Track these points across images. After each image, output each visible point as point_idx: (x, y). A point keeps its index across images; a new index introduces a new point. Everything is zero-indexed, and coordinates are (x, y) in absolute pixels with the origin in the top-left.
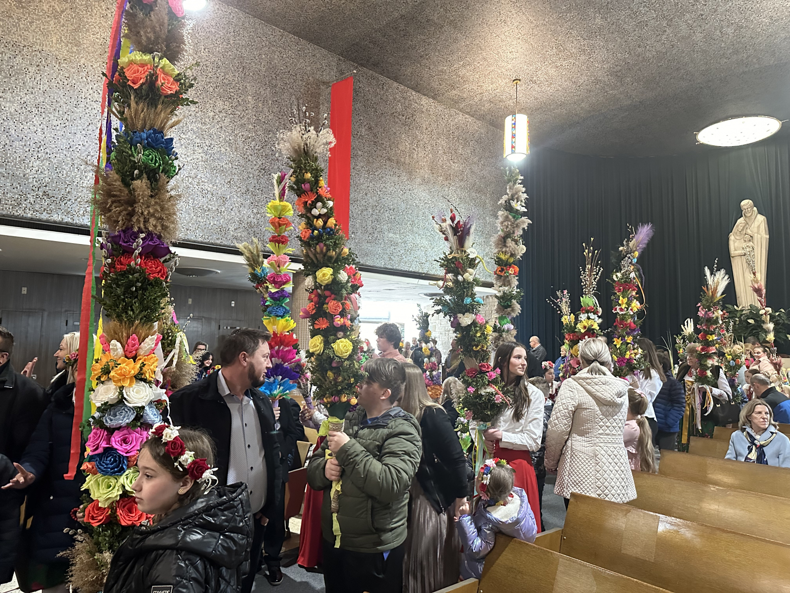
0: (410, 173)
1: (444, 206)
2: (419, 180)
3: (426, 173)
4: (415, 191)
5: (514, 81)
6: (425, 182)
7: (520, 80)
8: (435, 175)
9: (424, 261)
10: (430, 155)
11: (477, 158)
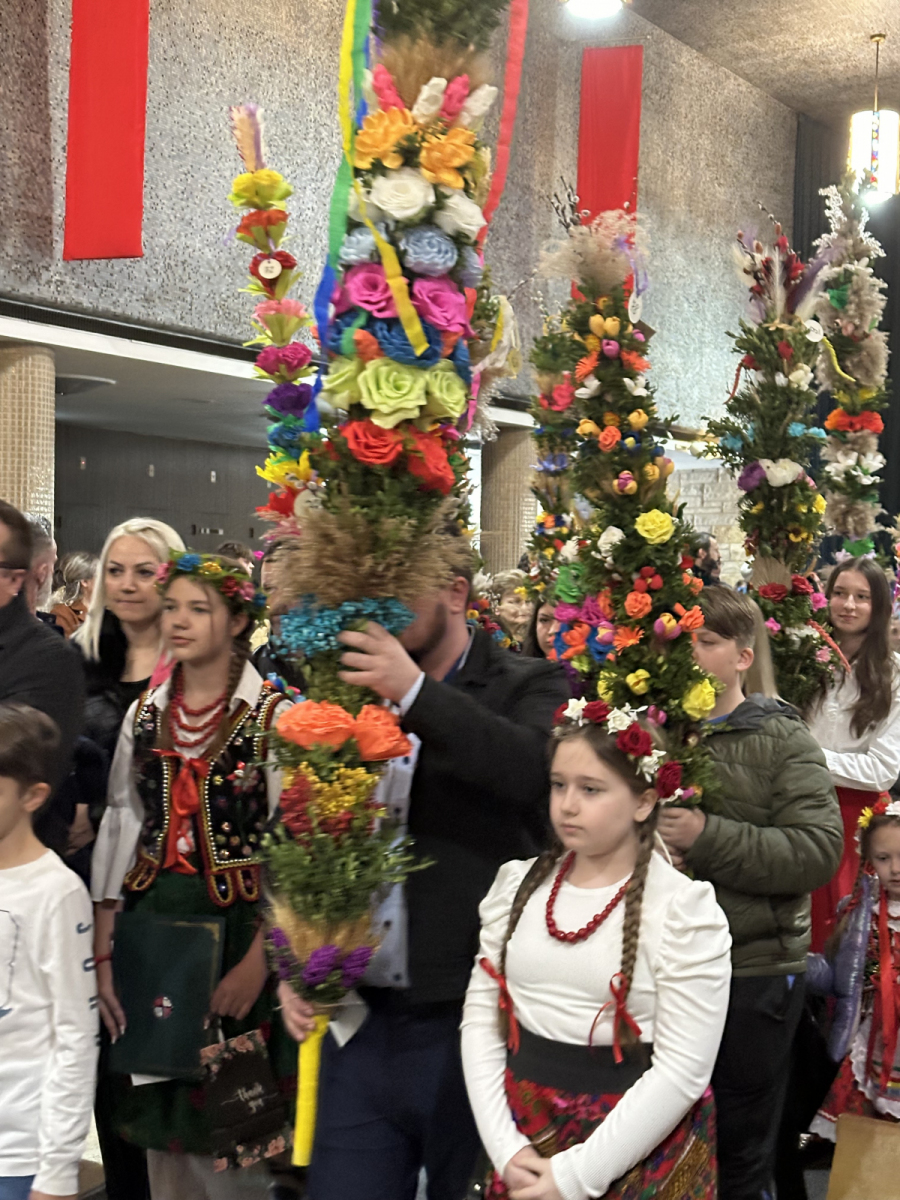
0: (661, 214)
1: (703, 282)
2: (671, 229)
3: (680, 210)
4: (667, 253)
5: (872, 37)
6: (681, 231)
7: (884, 36)
8: (693, 216)
9: (674, 401)
10: (689, 174)
11: (750, 172)
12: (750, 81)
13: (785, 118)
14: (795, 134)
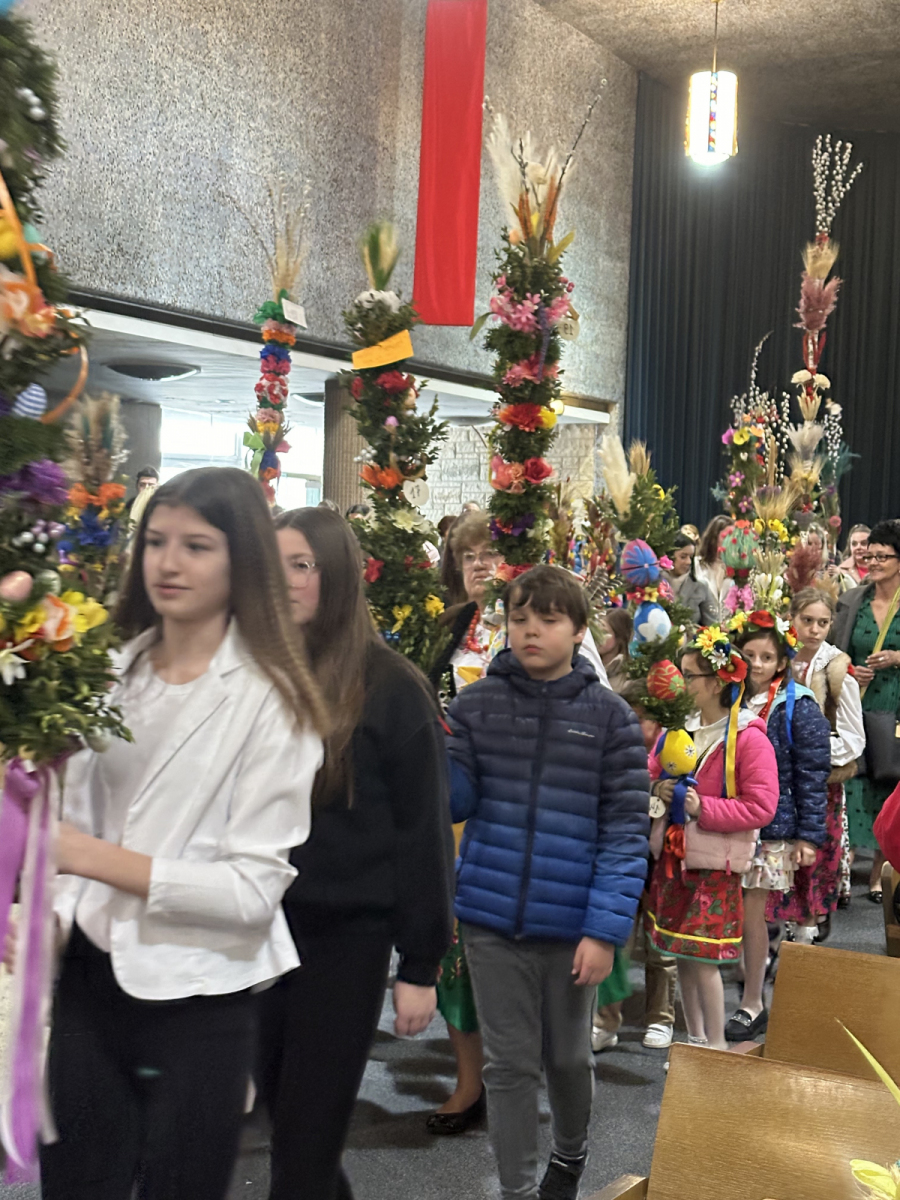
12: (591, 37)
13: (626, 76)
14: (635, 92)
